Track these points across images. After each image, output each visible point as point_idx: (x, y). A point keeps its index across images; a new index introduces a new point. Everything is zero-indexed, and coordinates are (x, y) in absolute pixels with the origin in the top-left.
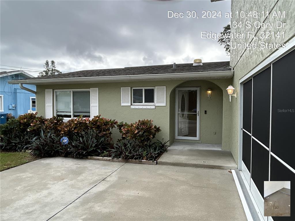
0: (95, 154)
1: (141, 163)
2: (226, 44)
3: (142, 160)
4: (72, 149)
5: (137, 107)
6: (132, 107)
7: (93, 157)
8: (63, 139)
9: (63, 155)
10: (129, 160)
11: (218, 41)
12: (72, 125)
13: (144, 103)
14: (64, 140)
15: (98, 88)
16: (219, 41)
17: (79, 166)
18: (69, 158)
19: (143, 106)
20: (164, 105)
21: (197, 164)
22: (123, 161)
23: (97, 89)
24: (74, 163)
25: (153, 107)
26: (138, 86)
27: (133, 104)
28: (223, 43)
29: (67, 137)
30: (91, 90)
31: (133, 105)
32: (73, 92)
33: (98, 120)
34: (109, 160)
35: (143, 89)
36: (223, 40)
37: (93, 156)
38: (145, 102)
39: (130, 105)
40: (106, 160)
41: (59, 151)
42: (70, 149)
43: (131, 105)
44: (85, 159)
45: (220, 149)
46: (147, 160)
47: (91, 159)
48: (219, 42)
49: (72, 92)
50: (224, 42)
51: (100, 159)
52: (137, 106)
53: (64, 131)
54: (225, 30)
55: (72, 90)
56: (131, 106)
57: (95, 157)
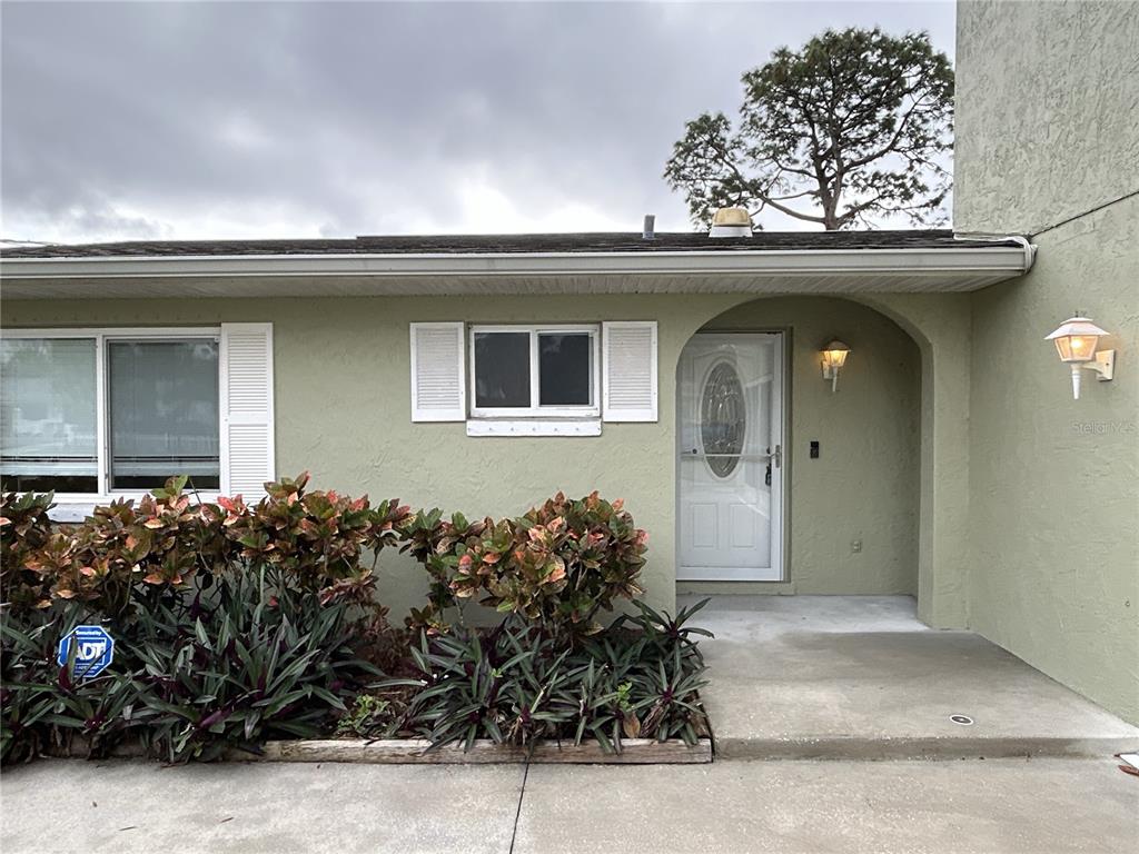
0: (304, 723)
1: (618, 759)
2: (691, 188)
3: (625, 742)
4: (153, 706)
5: (502, 429)
6: (475, 428)
7: (304, 743)
8: (77, 642)
9: (79, 746)
10: (540, 749)
11: (665, 176)
12: (131, 544)
13: (535, 409)
14: (86, 645)
15: (271, 324)
16: (669, 173)
17: (229, 834)
18: (132, 768)
19: (534, 424)
20: (650, 414)
21: (942, 739)
22: (506, 758)
23: (267, 328)
24: (183, 811)
25: (593, 428)
26: (507, 320)
27: (476, 411)
28: (683, 182)
29: (105, 625)
30: (227, 333)
31: (476, 418)
32: (112, 347)
33: (296, 508)
34: (413, 755)
35: (534, 332)
36: (682, 173)
37: (299, 738)
38: (543, 402)
39: (464, 419)
40: (395, 760)
41: (52, 725)
42: (138, 705)
43: (469, 417)
44: (249, 762)
45: (919, 627)
46: (650, 736)
47: (286, 759)
48: (669, 177)
49: (100, 343)
50: (685, 178)
51: (348, 755)
52: (501, 422)
53: (74, 586)
54: (691, 136)
55: (100, 335)
56: (470, 424)
57: (316, 744)
